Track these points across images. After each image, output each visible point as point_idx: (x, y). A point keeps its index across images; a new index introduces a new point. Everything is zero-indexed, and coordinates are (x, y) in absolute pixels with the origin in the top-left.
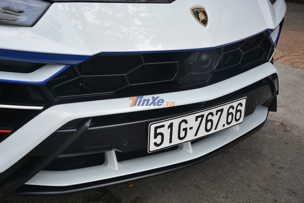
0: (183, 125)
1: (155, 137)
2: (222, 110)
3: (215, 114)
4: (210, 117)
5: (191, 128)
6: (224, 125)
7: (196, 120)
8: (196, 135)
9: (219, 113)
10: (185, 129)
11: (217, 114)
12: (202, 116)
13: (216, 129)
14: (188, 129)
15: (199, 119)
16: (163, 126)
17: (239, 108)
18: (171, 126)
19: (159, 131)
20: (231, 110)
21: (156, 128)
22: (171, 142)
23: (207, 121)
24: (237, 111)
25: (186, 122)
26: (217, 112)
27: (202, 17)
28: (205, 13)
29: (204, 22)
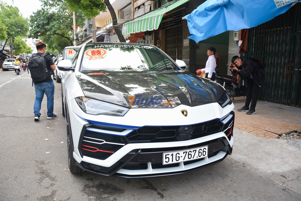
0: (178, 155)
1: (166, 159)
2: (196, 150)
3: (192, 151)
4: (190, 153)
5: (181, 157)
6: (197, 157)
7: (184, 153)
8: (184, 160)
9: (194, 152)
10: (179, 157)
11: (193, 152)
12: (186, 152)
13: (193, 158)
14: (180, 157)
15: (185, 153)
16: (169, 155)
17: (204, 150)
18: (172, 155)
19: (167, 156)
20: (200, 151)
21: (166, 155)
22: (172, 161)
23: (189, 155)
24: (203, 152)
25: (179, 154)
26: (193, 151)
27: (185, 113)
28: (186, 112)
29: (186, 115)
